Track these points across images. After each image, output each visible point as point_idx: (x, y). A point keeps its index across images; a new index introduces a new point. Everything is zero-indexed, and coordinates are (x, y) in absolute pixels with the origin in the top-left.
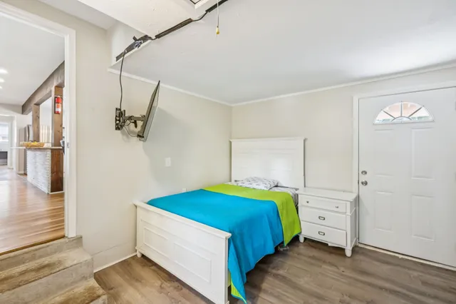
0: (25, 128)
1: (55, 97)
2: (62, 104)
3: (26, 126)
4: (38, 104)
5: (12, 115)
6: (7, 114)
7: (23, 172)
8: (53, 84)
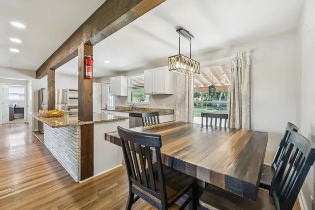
0: (39, 91)
1: (85, 58)
2: (92, 66)
3: (40, 89)
4: (53, 69)
5: (27, 79)
6: (23, 78)
7: (37, 130)
8: (81, 40)
